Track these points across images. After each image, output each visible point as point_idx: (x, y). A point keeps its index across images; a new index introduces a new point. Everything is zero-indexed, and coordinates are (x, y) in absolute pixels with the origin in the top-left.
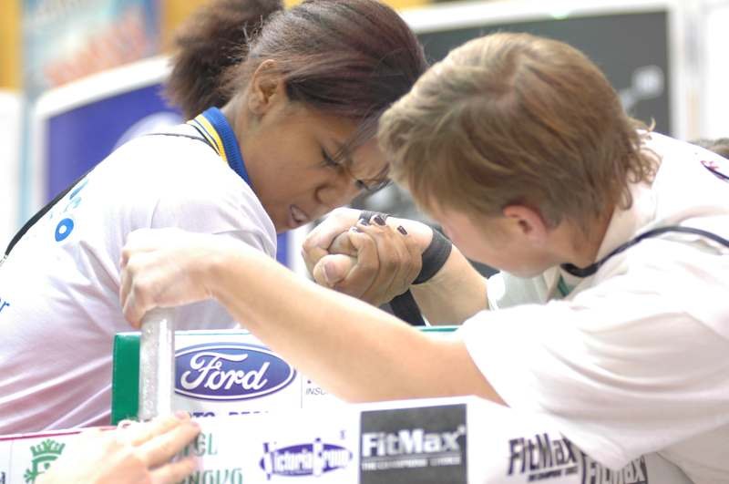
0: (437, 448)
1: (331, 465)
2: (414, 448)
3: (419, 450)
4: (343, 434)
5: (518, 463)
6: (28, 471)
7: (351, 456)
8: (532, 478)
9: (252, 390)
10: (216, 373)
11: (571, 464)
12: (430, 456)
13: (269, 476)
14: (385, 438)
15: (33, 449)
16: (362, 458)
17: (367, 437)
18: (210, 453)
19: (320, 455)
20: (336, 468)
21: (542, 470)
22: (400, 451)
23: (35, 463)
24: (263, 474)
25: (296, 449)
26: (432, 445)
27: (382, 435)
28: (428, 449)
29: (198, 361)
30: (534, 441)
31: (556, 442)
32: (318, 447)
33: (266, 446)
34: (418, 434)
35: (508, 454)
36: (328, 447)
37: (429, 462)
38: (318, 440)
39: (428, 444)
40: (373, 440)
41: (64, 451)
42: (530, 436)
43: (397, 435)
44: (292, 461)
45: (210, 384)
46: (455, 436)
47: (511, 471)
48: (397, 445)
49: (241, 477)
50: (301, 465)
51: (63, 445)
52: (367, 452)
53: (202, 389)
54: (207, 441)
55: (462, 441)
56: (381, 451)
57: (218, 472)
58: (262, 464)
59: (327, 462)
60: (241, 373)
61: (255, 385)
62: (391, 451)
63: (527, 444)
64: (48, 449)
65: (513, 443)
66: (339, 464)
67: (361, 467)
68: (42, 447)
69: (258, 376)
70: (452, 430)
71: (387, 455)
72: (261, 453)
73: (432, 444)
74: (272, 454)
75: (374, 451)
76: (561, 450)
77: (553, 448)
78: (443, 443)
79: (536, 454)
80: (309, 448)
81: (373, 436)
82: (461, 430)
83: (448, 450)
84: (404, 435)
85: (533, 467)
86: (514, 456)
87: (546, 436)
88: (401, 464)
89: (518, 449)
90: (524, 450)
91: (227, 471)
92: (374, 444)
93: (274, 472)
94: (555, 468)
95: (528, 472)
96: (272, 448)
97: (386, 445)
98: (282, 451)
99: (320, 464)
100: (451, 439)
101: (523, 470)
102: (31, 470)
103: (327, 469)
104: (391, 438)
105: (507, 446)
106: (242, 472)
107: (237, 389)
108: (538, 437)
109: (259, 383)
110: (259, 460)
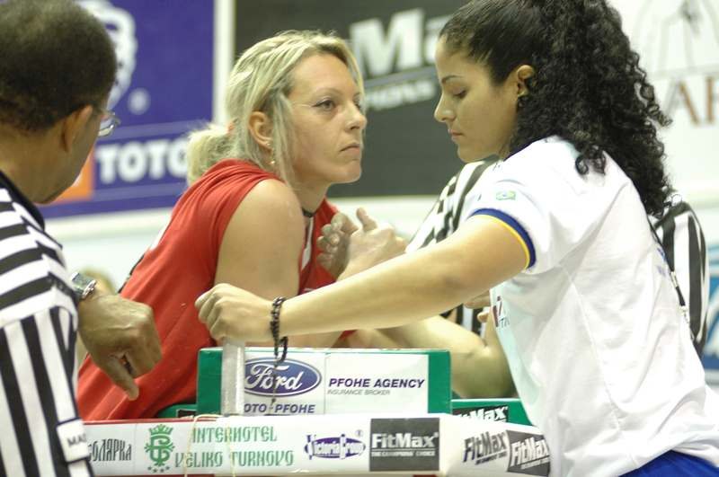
0: (420, 445)
1: (352, 452)
2: (405, 444)
3: (408, 445)
4: (359, 433)
5: (470, 454)
6: (147, 445)
7: (364, 447)
8: (478, 462)
9: (291, 390)
10: (268, 378)
11: (503, 451)
12: (415, 450)
13: (311, 457)
14: (387, 437)
15: (150, 430)
16: (371, 449)
17: (375, 436)
18: (271, 440)
19: (344, 445)
20: (354, 454)
21: (485, 457)
22: (397, 446)
23: (152, 439)
24: (307, 456)
25: (329, 441)
26: (417, 444)
27: (385, 435)
28: (414, 445)
29: (256, 369)
30: (480, 439)
31: (494, 437)
32: (343, 440)
33: (309, 437)
34: (408, 436)
35: (464, 449)
36: (349, 441)
37: (415, 454)
38: (343, 435)
39: (414, 442)
40: (379, 438)
41: (172, 433)
42: (478, 435)
43: (394, 435)
44: (326, 448)
45: (264, 385)
46: (432, 438)
47: (465, 460)
48: (394, 442)
49: (292, 456)
50: (332, 451)
51: (171, 429)
52: (375, 445)
53: (258, 389)
54: (269, 431)
55: (436, 441)
56: (384, 445)
57: (277, 453)
58: (306, 448)
59: (349, 450)
60: (284, 378)
61: (293, 387)
62: (390, 445)
63: (476, 441)
64: (161, 431)
65: (468, 441)
66: (356, 452)
67: (371, 454)
68: (157, 429)
69: (296, 380)
70: (430, 435)
71: (387, 448)
72: (305, 442)
73: (417, 442)
74: (313, 443)
75: (379, 445)
76: (496, 443)
77: (492, 441)
78: (424, 442)
79: (481, 446)
80: (337, 440)
81: (380, 435)
82: (436, 435)
83: (427, 447)
84: (399, 436)
85: (479, 456)
86: (468, 450)
87: (487, 433)
88: (396, 454)
89: (470, 445)
90: (474, 445)
91: (283, 452)
92: (379, 441)
93: (314, 455)
94: (493, 454)
95: (476, 459)
96: (313, 439)
97: (387, 441)
98: (319, 441)
99: (344, 451)
100: (429, 440)
101: (473, 458)
102: (150, 444)
103: (349, 455)
104: (391, 437)
105: (464, 445)
106: (293, 453)
107: (282, 389)
108: (482, 435)
109: (297, 385)
110: (304, 446)
